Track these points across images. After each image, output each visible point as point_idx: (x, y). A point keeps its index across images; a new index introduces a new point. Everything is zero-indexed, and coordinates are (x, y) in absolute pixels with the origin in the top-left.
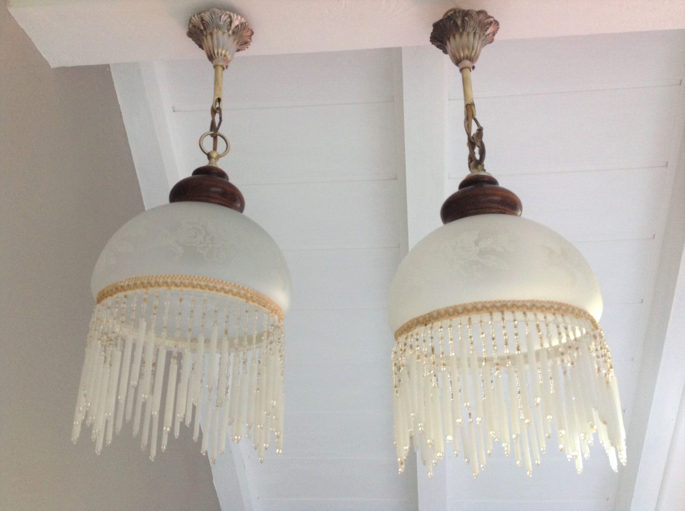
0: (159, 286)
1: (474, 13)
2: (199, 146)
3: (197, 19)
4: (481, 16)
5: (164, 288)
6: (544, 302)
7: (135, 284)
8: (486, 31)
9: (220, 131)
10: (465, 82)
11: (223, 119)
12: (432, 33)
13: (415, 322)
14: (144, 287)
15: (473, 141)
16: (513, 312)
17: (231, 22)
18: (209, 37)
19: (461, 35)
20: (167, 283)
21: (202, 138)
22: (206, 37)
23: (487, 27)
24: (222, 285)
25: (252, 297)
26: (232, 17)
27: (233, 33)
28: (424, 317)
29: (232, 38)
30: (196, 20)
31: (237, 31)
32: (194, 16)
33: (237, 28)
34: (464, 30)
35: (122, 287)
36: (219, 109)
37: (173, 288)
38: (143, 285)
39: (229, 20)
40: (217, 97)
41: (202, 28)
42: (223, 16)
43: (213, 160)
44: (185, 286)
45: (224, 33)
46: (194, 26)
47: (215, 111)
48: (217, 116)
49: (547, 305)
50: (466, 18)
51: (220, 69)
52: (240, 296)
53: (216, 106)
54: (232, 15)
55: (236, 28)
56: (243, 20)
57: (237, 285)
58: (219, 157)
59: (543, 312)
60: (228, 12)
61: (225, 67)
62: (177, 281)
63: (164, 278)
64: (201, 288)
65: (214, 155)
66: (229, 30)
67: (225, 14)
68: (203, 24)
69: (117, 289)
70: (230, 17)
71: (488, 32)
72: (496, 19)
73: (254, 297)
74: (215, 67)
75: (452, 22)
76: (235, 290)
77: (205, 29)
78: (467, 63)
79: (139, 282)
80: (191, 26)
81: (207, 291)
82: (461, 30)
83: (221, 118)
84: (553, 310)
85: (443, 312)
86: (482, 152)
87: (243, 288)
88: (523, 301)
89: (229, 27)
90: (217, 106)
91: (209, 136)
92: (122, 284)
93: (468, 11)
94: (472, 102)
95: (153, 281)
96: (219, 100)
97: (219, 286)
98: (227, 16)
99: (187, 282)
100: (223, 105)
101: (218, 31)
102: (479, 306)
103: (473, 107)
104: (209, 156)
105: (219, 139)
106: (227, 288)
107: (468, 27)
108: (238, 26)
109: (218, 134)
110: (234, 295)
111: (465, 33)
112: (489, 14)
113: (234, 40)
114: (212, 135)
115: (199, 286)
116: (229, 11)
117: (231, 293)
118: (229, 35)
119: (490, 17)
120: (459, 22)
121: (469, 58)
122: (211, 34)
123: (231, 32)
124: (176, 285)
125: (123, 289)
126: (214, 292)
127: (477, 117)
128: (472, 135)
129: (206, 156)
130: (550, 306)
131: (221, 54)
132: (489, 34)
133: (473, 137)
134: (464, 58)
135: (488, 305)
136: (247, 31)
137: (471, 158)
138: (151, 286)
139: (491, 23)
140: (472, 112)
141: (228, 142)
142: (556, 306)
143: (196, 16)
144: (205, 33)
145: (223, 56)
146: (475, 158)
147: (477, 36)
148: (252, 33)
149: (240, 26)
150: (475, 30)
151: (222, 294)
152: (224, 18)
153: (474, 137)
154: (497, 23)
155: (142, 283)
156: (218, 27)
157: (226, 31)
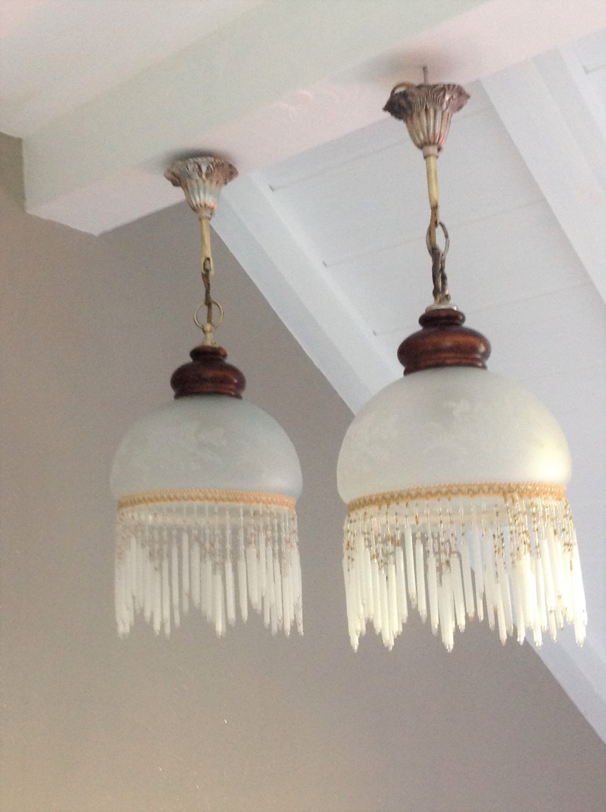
17: (200, 167)
21: (199, 310)
25: (222, 497)
26: (199, 162)
27: (207, 175)
29: (208, 183)
31: (211, 171)
33: (210, 169)
34: (412, 110)
39: (197, 167)
40: (205, 257)
43: (208, 334)
45: (197, 181)
46: (172, 179)
50: (410, 98)
51: (204, 221)
53: (204, 268)
54: (196, 160)
60: (191, 160)
61: (210, 216)
65: (208, 328)
66: (200, 176)
67: (189, 162)
70: (195, 163)
74: (200, 219)
78: (430, 148)
89: (200, 173)
96: (208, 260)
98: (193, 165)
108: (208, 168)
113: (211, 182)
114: (206, 305)
116: (192, 158)
118: (204, 181)
123: (204, 176)
134: (426, 143)
139: (443, 89)
145: (203, 208)
149: (211, 166)
152: (190, 167)
156: (189, 176)
157: (198, 177)
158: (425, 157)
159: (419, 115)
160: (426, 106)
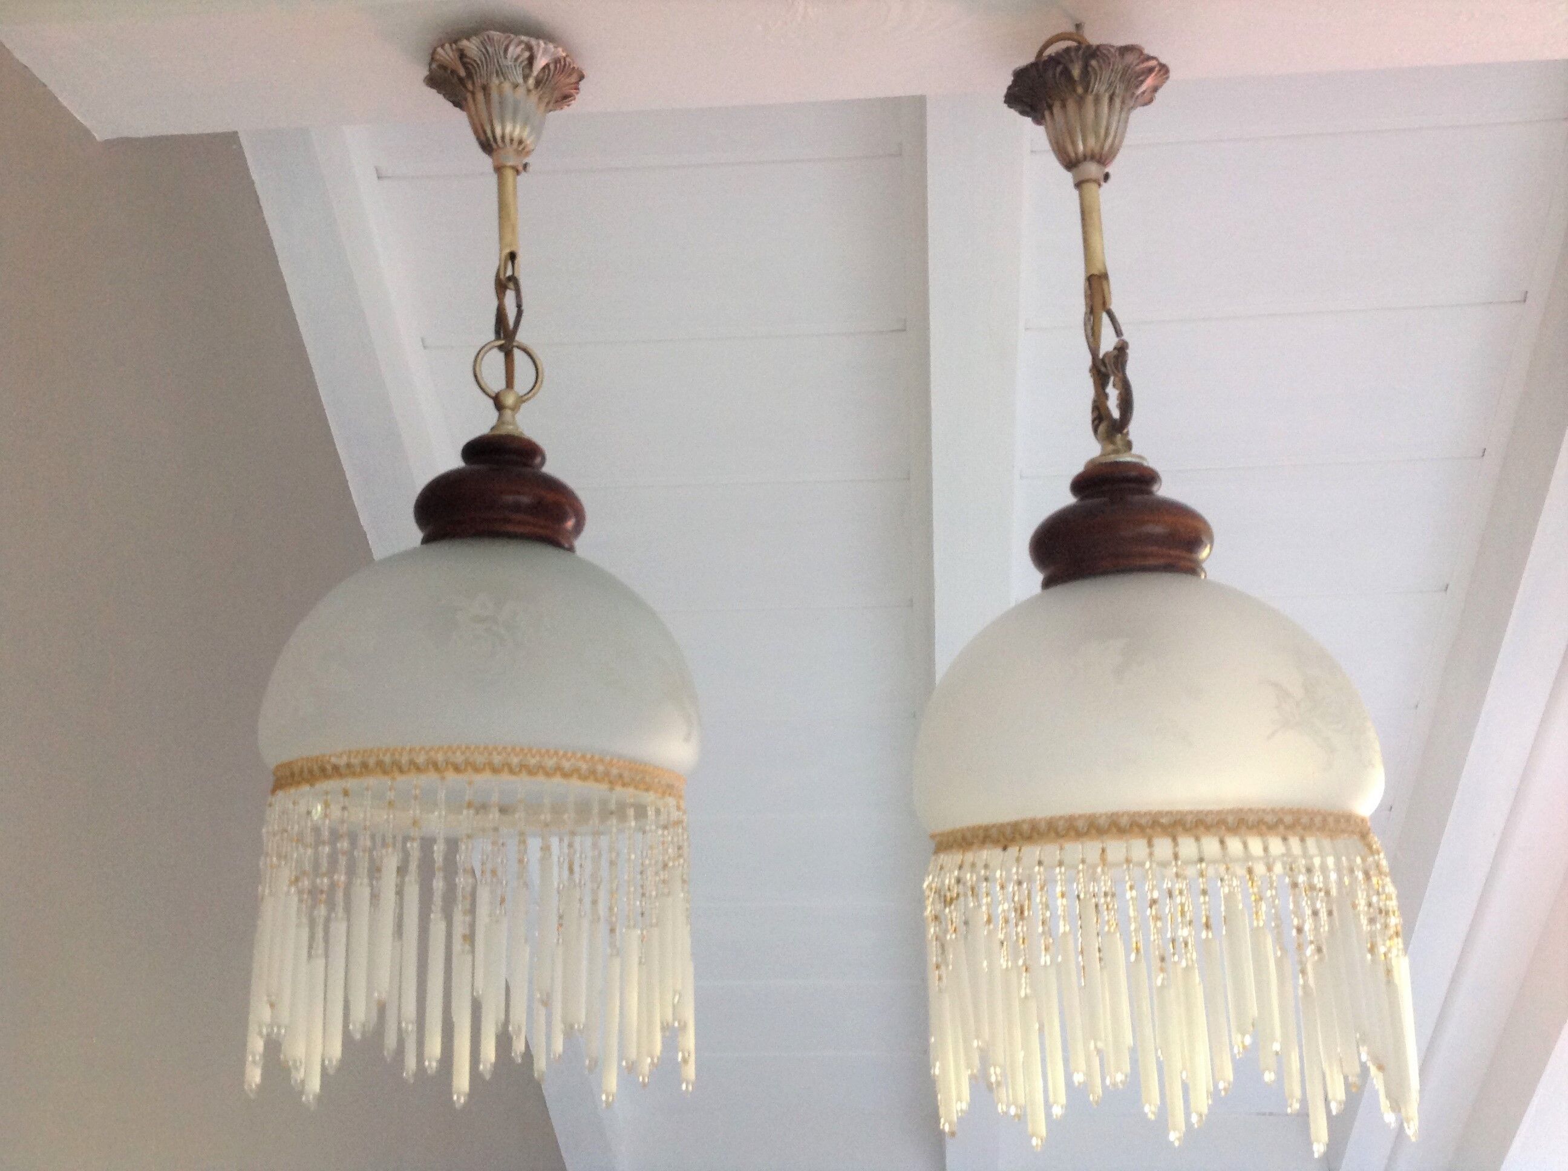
0: (419, 769)
1: (1112, 50)
2: (473, 379)
3: (451, 54)
4: (1130, 58)
5: (432, 777)
6: (1264, 811)
7: (365, 765)
8: (1137, 87)
9: (521, 337)
10: (1087, 216)
11: (524, 307)
12: (1010, 88)
13: (981, 834)
14: (385, 772)
15: (1103, 369)
16: (1197, 839)
17: (531, 60)
18: (480, 96)
19: (1081, 101)
20: (436, 766)
21: (480, 356)
22: (473, 93)
23: (1141, 78)
24: (555, 759)
25: (621, 776)
26: (535, 48)
27: (538, 83)
28: (1001, 828)
29: (534, 97)
30: (447, 55)
31: (546, 77)
32: (442, 46)
33: (547, 70)
34: (1086, 90)
35: (336, 768)
36: (513, 279)
37: (451, 776)
38: (383, 768)
39: (527, 54)
40: (507, 251)
41: (462, 73)
42: (511, 49)
43: (508, 413)
44: (477, 770)
45: (516, 86)
46: (443, 67)
47: (505, 283)
48: (510, 297)
49: (1269, 819)
50: (1094, 63)
51: (509, 174)
52: (596, 780)
53: (505, 273)
54: (533, 42)
55: (544, 72)
56: (561, 53)
57: (589, 756)
58: (521, 400)
59: (1261, 835)
60: (523, 38)
61: (520, 168)
62: (459, 758)
63: (427, 753)
64: (511, 771)
65: (509, 400)
66: (526, 78)
67: (516, 41)
68: (464, 64)
69: (323, 770)
70: (529, 48)
71: (1144, 87)
72: (1163, 61)
73: (626, 774)
74: (499, 169)
75: (1059, 69)
76: (584, 767)
77: (470, 75)
78: (1092, 169)
79: (372, 762)
80: (434, 66)
81: (524, 777)
82: (1080, 90)
83: (519, 306)
84: (1281, 828)
85: (1043, 826)
86: (1126, 404)
87: (602, 760)
88: (1219, 812)
89: (527, 71)
90: (509, 273)
91: (495, 351)
92: (333, 760)
93: (1098, 47)
94: (1103, 271)
95: (404, 760)
96: (512, 256)
97: (550, 763)
98: (523, 46)
99: (480, 759)
100: (524, 271)
101: (501, 83)
102: (1124, 821)
103: (1104, 283)
104: (498, 403)
105: (518, 354)
106: (567, 765)
107: (1097, 83)
108: (547, 66)
109: (515, 344)
110: (584, 778)
111: (1090, 98)
112: (1149, 51)
113: (540, 98)
114: (501, 348)
115: (506, 769)
116: (527, 34)
117: (575, 776)
118: (529, 91)
119: (1149, 58)
120: (1076, 72)
121: (1098, 157)
122: (485, 89)
123: (531, 81)
124: (457, 769)
125: (337, 771)
126: (541, 778)
127: (1114, 307)
128: (1101, 356)
129: (490, 403)
130: (1275, 820)
131: (512, 140)
132: (1143, 93)
133: (1103, 361)
134: (1085, 158)
135: (1143, 821)
136: (570, 75)
137: (1100, 413)
138: (401, 771)
139: (1151, 70)
140: (1104, 297)
141: (538, 362)
142: (1288, 819)
143: (447, 46)
144: (470, 86)
145: (515, 144)
146: (1109, 415)
147: (1117, 102)
148: (582, 77)
149: (552, 67)
150: (1113, 88)
151: (557, 780)
152: (513, 51)
153: (1107, 361)
154: (1164, 70)
155: (380, 764)
156: (501, 73)
157: (520, 80)
158: (1079, 185)
159: (1097, 100)
160: (1116, 87)
